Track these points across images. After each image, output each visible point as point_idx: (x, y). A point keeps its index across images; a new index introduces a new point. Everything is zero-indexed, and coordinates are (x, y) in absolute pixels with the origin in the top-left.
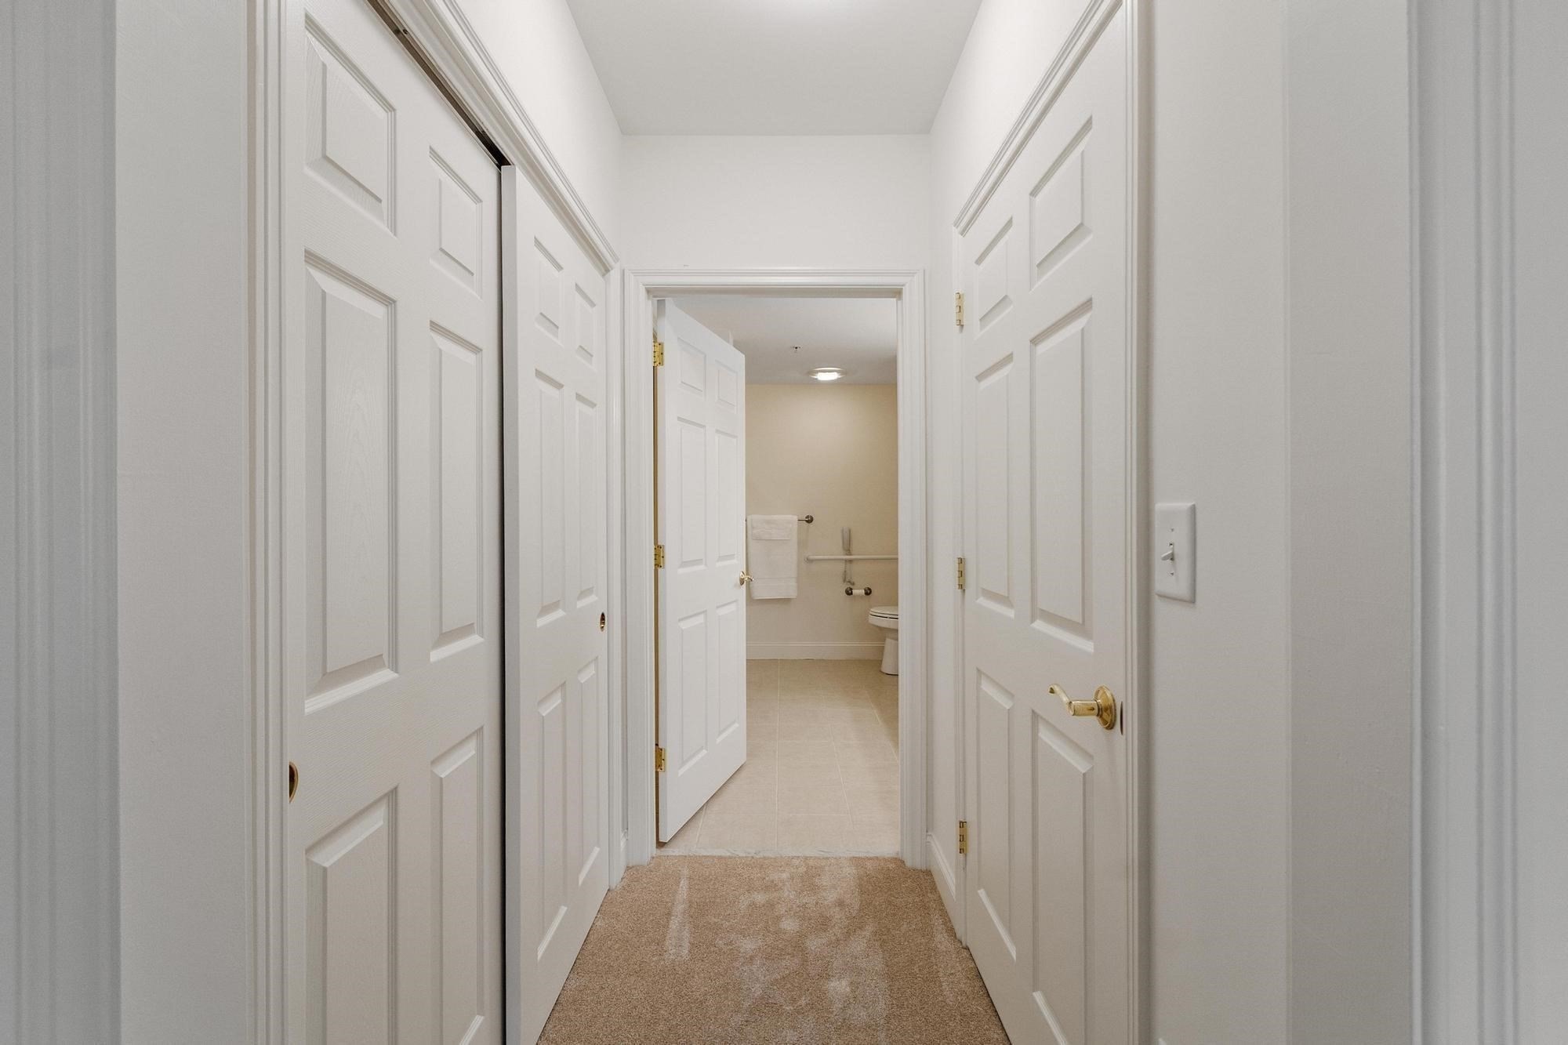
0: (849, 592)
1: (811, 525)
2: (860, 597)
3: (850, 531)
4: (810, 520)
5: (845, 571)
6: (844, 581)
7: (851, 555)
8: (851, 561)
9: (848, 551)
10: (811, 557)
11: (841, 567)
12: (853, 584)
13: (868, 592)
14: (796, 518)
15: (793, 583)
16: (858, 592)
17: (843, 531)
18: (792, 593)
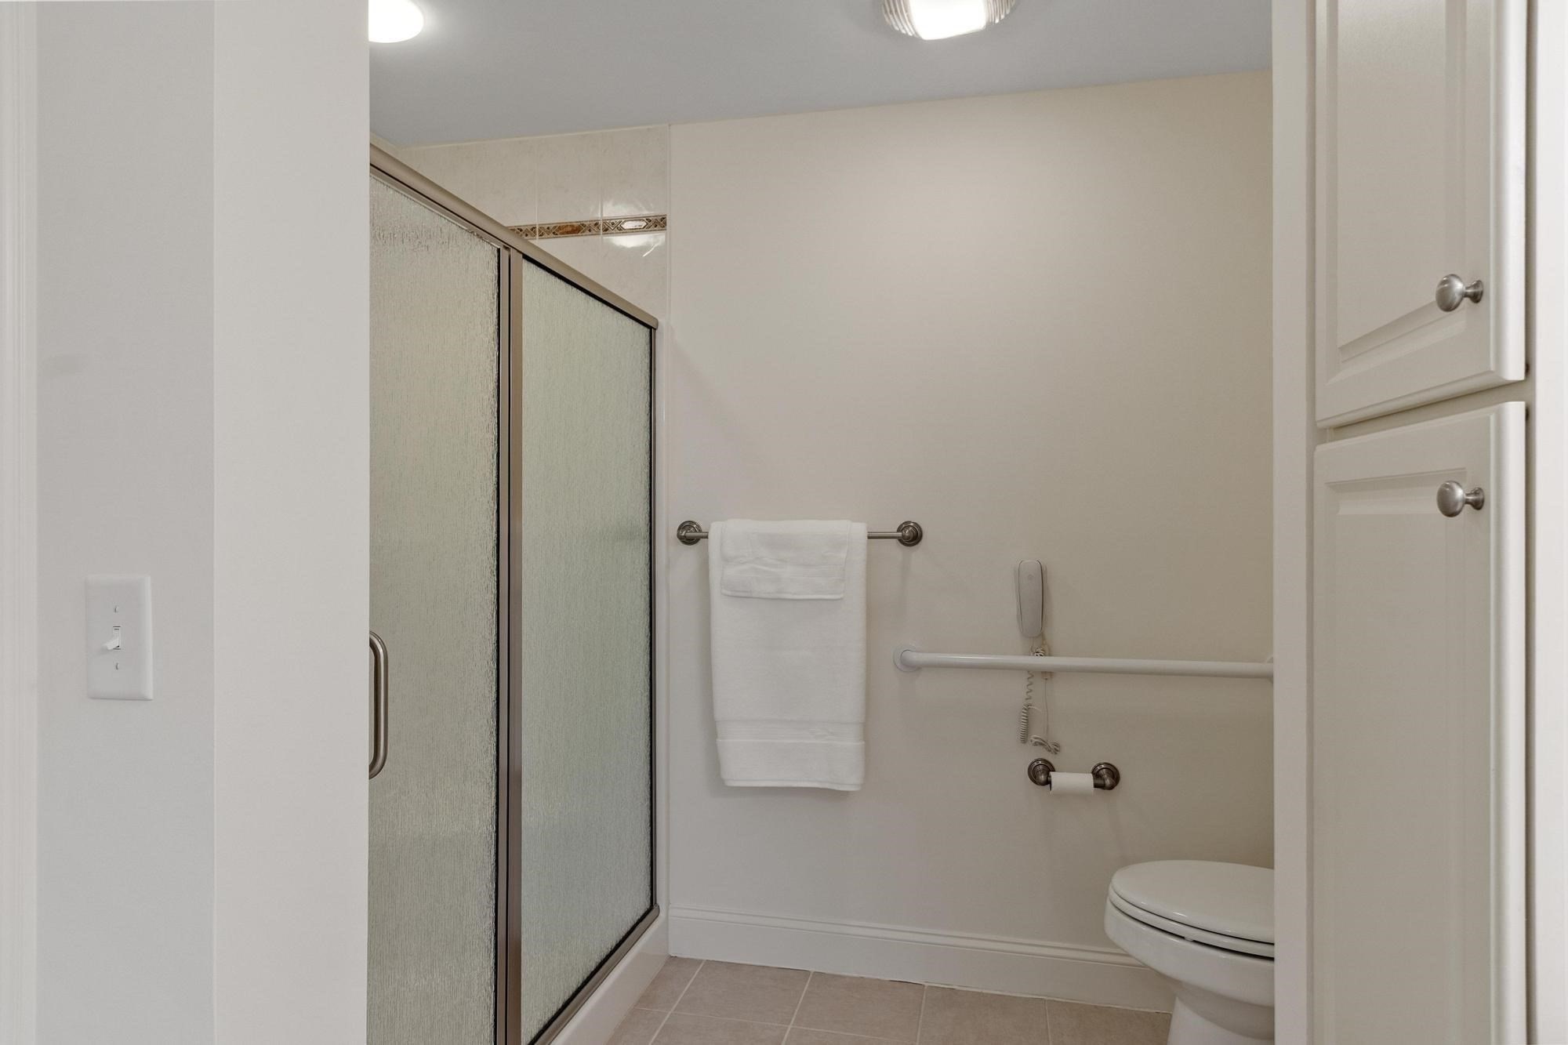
0: (1041, 773)
1: (916, 553)
2: (1071, 796)
3: (1043, 572)
4: (912, 537)
5: (1028, 708)
6: (1024, 739)
7: (1047, 652)
8: (1047, 674)
9: (1039, 639)
10: (916, 657)
11: (1015, 691)
12: (1056, 749)
13: (1107, 778)
14: (860, 530)
15: (850, 743)
16: (1072, 779)
17: (1018, 573)
18: (849, 779)
